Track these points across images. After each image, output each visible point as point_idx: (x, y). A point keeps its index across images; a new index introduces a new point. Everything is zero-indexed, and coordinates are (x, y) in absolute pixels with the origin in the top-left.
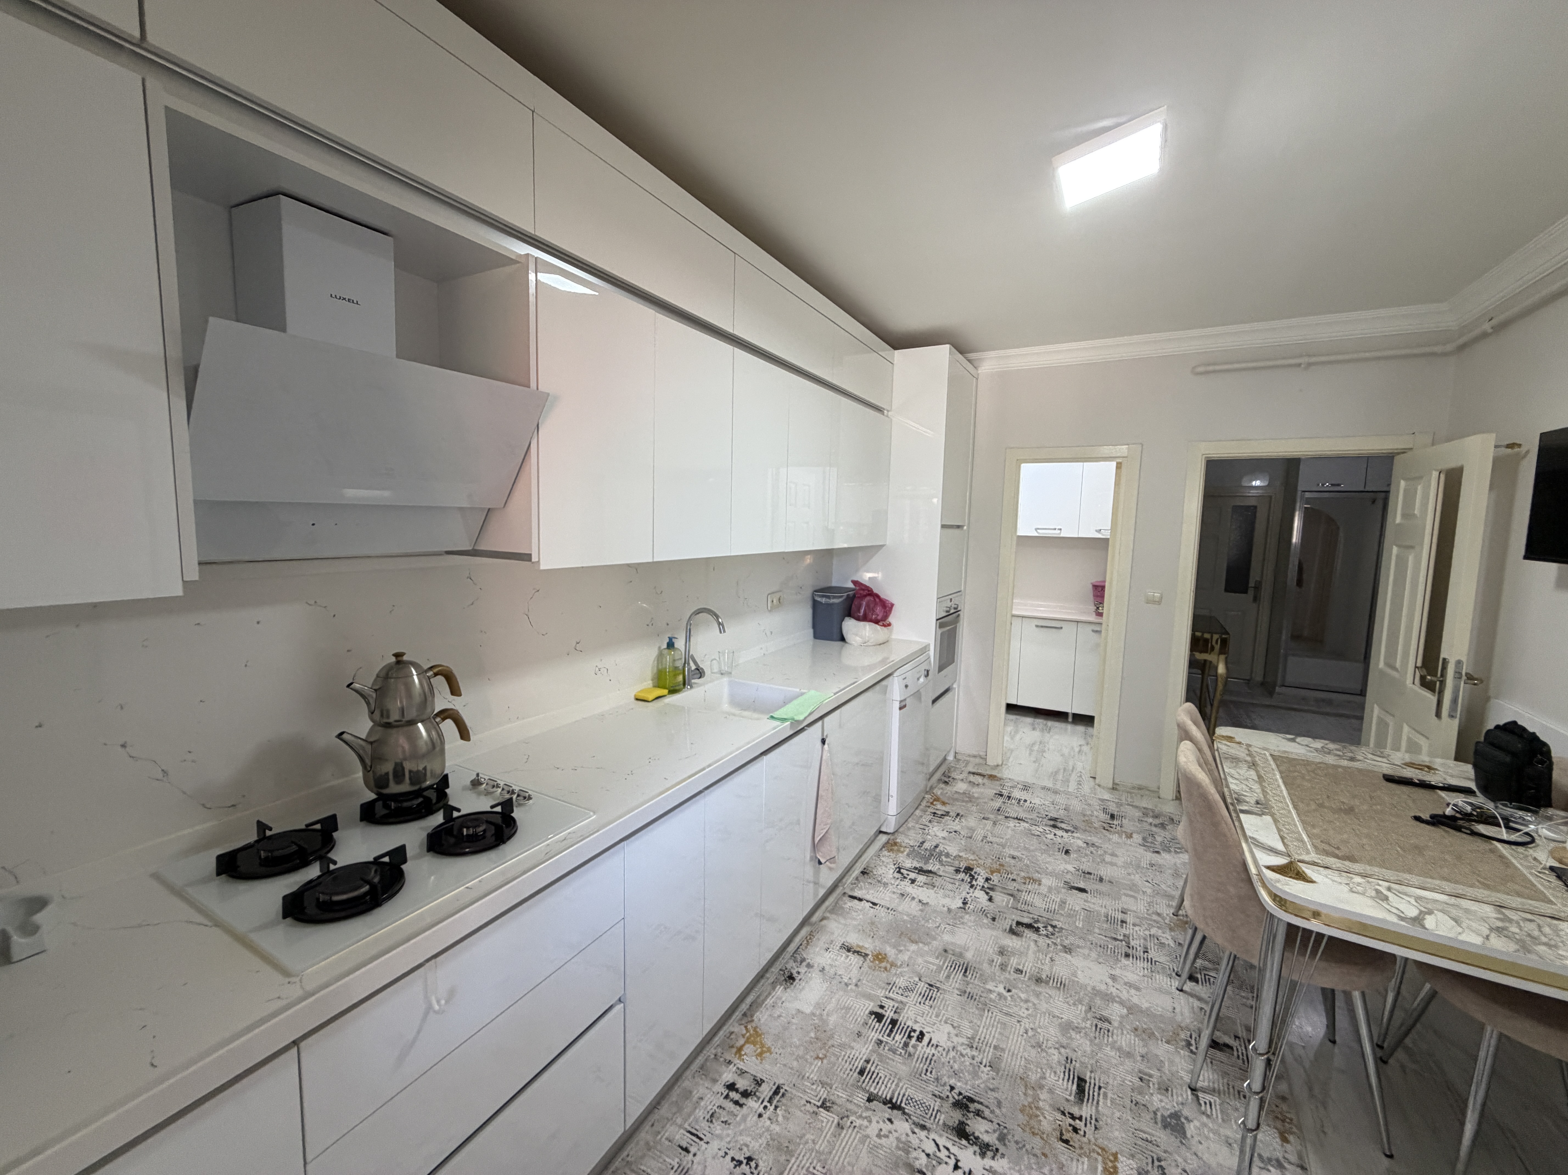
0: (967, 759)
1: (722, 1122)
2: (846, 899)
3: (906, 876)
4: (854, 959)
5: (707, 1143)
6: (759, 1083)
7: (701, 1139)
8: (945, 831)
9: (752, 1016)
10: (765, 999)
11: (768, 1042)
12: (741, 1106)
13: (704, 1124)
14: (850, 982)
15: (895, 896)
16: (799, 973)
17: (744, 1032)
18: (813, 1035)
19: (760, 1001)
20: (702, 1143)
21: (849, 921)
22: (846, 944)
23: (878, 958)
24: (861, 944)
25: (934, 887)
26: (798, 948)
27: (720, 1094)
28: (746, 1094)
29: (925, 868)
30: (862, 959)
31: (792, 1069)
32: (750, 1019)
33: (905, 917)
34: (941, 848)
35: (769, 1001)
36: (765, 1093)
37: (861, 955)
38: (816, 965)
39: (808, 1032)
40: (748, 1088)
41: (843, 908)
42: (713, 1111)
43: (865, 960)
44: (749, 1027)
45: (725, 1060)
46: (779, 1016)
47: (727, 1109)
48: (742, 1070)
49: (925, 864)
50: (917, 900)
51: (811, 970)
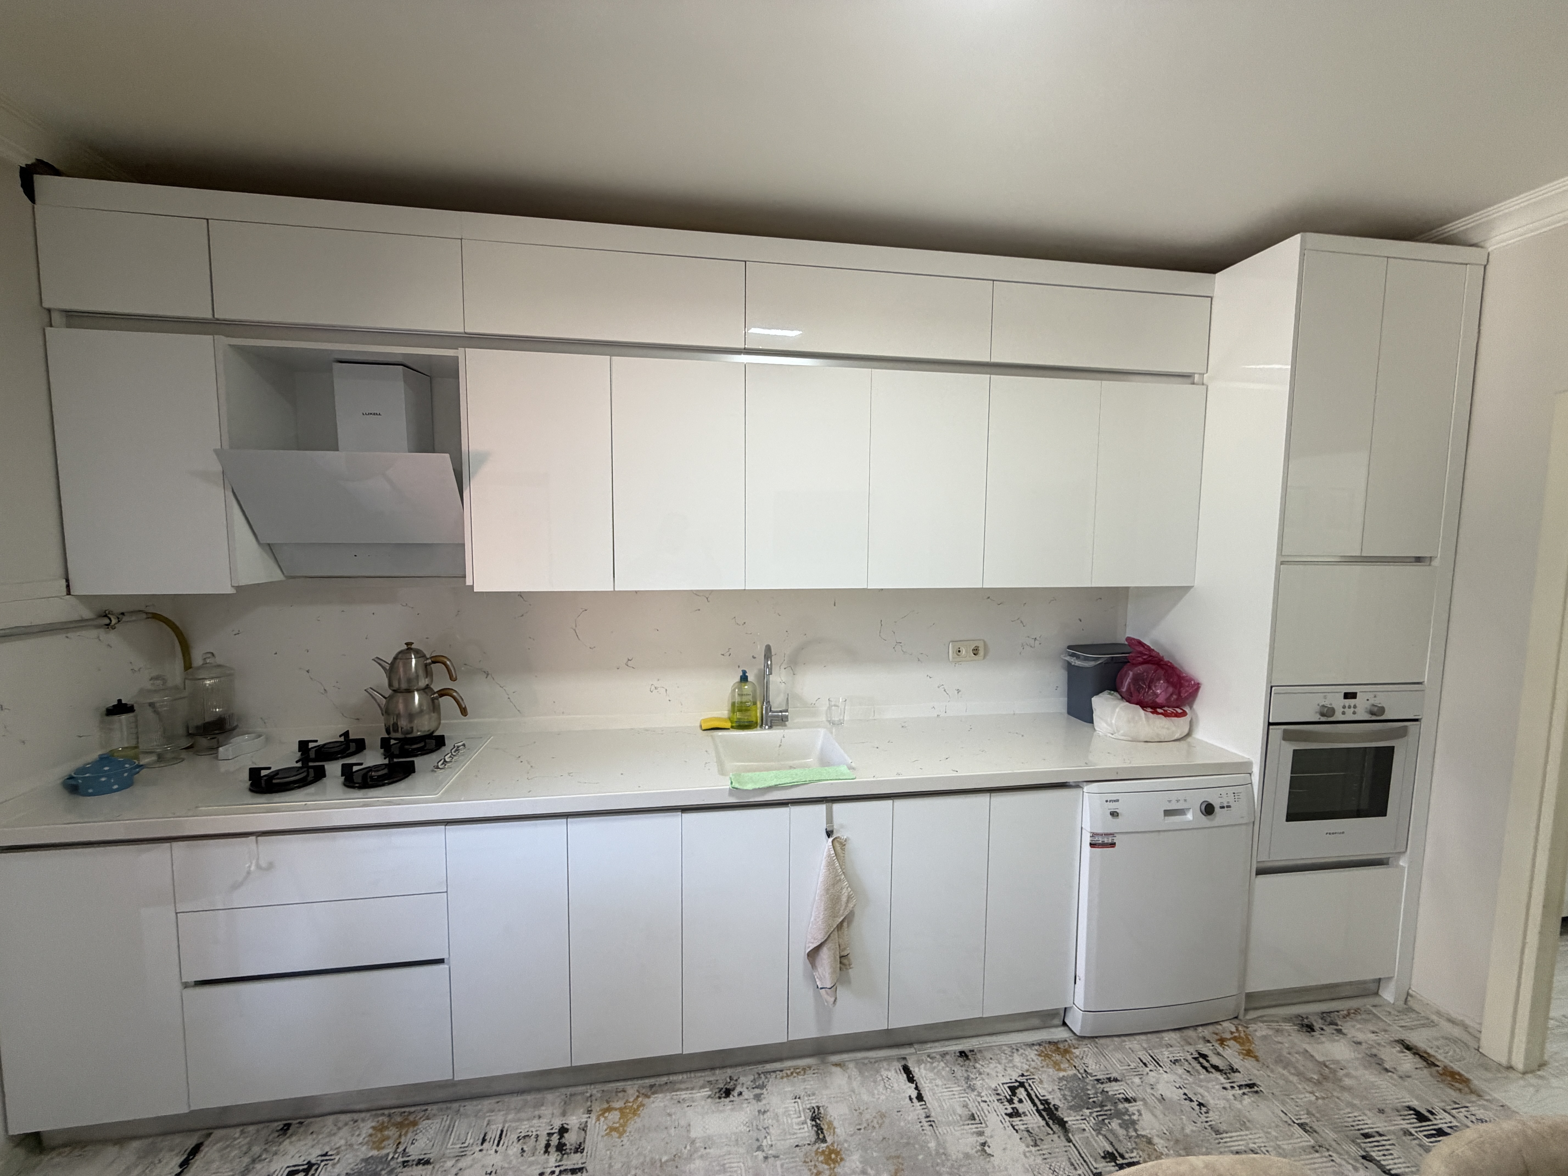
0: (1434, 1017)
1: (522, 1149)
2: (899, 1065)
3: (1016, 1100)
4: (807, 1132)
5: (496, 1152)
6: (579, 1149)
7: (498, 1145)
8: (1181, 1091)
9: (653, 1093)
10: (682, 1090)
11: (631, 1127)
12: (546, 1151)
13: (514, 1137)
14: (765, 1149)
15: (959, 1110)
16: (740, 1094)
17: (631, 1100)
18: (664, 1159)
19: (678, 1086)
20: (495, 1147)
21: (863, 1090)
22: (822, 1110)
23: (830, 1154)
24: (836, 1124)
25: (1036, 1145)
26: (774, 1072)
27: (551, 1127)
28: (560, 1148)
29: (1063, 1114)
30: (813, 1140)
31: (610, 1166)
32: (649, 1094)
33: (932, 1145)
34: (1132, 1108)
35: (684, 1095)
36: (569, 1163)
37: (818, 1134)
38: (764, 1102)
39: (666, 1153)
40: (568, 1145)
41: (878, 1071)
42: (530, 1134)
43: (815, 1142)
44: (640, 1099)
45: (591, 1106)
46: (670, 1115)
47: (538, 1143)
48: (586, 1126)
49: (1071, 1108)
50: (982, 1139)
51: (754, 1102)
